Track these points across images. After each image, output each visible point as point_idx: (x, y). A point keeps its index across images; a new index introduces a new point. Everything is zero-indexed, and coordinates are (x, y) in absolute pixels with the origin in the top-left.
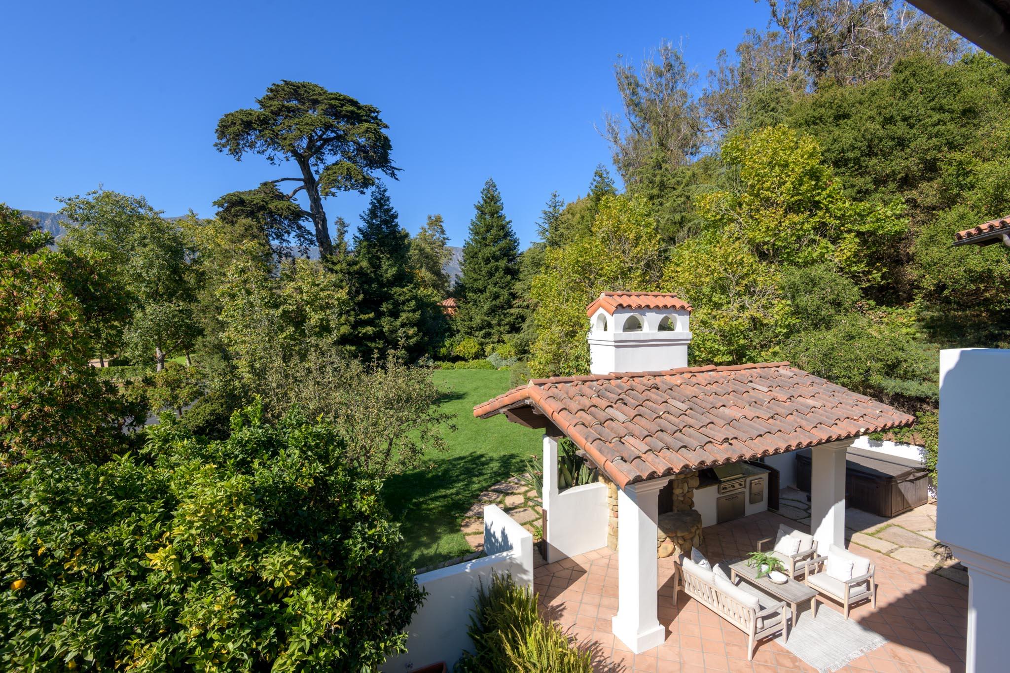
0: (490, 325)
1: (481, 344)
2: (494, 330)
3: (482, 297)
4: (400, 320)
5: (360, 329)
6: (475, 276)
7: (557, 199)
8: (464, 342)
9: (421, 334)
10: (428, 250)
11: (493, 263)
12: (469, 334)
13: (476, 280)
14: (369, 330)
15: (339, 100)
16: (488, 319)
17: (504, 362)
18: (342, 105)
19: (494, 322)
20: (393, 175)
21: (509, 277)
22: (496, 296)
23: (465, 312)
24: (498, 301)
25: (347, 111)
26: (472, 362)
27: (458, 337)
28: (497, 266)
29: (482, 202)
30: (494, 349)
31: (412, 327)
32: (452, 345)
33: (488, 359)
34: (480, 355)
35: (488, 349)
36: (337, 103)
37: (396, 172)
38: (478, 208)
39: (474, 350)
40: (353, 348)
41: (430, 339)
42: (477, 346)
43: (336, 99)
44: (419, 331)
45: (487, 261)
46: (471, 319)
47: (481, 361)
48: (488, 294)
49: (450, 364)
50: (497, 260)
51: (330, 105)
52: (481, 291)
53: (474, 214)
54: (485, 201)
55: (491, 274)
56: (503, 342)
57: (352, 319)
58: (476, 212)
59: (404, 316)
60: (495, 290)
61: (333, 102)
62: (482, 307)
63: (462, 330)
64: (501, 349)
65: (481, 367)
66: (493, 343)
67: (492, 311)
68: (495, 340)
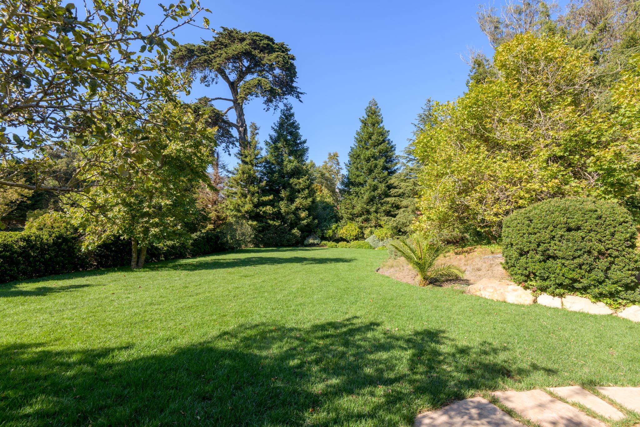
0: (368, 212)
1: (361, 228)
2: (372, 217)
3: (362, 190)
4: (295, 204)
5: (261, 208)
6: (357, 173)
7: (431, 103)
8: (347, 226)
9: (311, 217)
10: (327, 175)
11: (373, 162)
12: (352, 219)
13: (358, 176)
14: (269, 209)
15: (259, 36)
16: (368, 207)
17: (381, 243)
18: (261, 40)
19: (372, 210)
20: (298, 97)
21: (386, 173)
22: (375, 188)
23: (349, 201)
24: (376, 192)
25: (264, 44)
26: (352, 243)
27: (343, 221)
28: (376, 164)
29: (366, 116)
30: (371, 233)
31: (304, 211)
32: (336, 228)
33: (366, 240)
34: (360, 237)
35: (367, 232)
36: (257, 38)
37: (300, 95)
38: (362, 122)
39: (355, 233)
40: (255, 223)
41: (318, 221)
42: (358, 229)
43: (257, 36)
44: (309, 215)
45: (368, 160)
46: (353, 207)
47: (361, 242)
48: (368, 187)
49: (334, 244)
50: (376, 159)
51: (252, 39)
52: (362, 185)
53: (359, 126)
54: (368, 116)
55: (371, 171)
56: (381, 226)
57: (256, 200)
58: (361, 124)
59: (298, 201)
60: (374, 183)
61: (255, 38)
62: (363, 198)
63: (345, 216)
64: (378, 232)
65: (360, 247)
66: (371, 227)
67: (371, 200)
68: (373, 224)
